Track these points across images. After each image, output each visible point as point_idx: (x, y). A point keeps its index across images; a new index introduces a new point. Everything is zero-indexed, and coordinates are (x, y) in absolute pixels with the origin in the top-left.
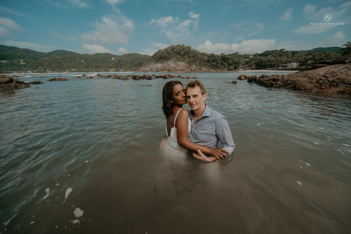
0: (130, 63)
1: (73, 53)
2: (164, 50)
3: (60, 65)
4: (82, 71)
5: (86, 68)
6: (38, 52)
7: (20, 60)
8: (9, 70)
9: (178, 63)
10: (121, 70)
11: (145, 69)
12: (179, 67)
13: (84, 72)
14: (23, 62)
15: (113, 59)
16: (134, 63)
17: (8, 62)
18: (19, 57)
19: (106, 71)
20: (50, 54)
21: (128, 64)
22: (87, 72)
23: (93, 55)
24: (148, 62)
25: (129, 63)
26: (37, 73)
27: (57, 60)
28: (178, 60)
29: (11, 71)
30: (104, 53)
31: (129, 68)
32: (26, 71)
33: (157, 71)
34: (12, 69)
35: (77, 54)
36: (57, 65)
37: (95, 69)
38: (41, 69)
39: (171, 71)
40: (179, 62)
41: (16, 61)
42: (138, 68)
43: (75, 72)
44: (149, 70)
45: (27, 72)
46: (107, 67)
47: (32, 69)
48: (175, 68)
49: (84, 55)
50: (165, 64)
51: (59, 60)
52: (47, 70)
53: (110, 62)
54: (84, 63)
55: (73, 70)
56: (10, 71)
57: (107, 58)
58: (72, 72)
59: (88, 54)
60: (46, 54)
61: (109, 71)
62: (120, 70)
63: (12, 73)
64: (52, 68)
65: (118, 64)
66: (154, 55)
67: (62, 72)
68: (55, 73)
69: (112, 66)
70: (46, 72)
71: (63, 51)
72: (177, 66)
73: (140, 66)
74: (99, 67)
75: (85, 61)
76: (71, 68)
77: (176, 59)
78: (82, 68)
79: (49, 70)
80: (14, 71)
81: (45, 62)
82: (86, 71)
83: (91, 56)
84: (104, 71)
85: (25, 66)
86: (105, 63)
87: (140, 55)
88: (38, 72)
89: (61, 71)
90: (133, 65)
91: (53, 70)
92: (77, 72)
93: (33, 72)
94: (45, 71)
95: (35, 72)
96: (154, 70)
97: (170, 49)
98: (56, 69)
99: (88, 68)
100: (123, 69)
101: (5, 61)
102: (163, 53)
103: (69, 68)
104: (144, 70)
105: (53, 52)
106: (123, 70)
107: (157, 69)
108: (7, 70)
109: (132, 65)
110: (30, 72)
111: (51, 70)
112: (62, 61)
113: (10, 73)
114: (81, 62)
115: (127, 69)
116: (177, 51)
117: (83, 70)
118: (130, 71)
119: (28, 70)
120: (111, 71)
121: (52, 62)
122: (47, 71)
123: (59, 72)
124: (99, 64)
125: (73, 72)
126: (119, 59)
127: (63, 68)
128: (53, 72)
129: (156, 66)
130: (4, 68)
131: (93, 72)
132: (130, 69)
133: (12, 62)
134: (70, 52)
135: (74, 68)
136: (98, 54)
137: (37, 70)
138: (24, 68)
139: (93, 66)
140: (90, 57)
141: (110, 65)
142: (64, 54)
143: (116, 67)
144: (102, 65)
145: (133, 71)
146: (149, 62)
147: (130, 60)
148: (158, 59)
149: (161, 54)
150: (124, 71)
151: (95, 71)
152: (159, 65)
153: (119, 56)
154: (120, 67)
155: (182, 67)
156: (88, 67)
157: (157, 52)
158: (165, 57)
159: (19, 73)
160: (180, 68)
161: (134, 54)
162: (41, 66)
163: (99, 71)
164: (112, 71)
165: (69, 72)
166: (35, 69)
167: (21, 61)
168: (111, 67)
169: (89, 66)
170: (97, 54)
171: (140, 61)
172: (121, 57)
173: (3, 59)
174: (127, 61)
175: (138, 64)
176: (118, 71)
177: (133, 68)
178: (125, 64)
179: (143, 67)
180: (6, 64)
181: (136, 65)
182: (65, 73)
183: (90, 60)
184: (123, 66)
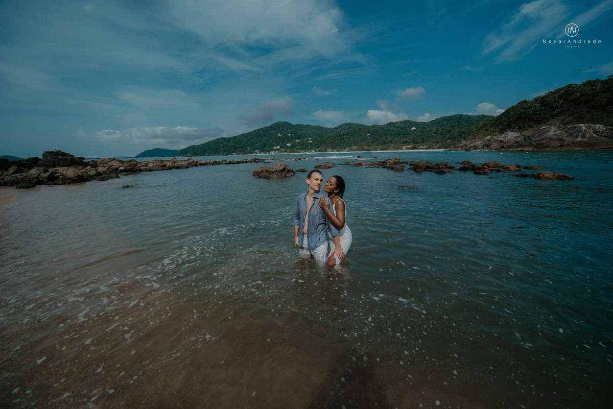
0: (442, 134)
1: (360, 125)
2: (536, 100)
3: (341, 142)
4: (363, 150)
5: (370, 145)
6: (326, 128)
7: (309, 138)
9: (575, 128)
10: (421, 147)
11: (472, 145)
12: (577, 136)
13: (366, 151)
14: (311, 140)
15: (413, 129)
16: (452, 133)
17: (300, 141)
18: (310, 135)
19: (396, 149)
20: (336, 128)
21: (438, 136)
23: (384, 125)
24: (484, 129)
25: (440, 134)
27: (340, 136)
28: (580, 119)
30: (401, 122)
31: (437, 143)
32: (310, 150)
33: (503, 147)
35: (364, 126)
36: (339, 142)
37: (381, 146)
38: (323, 147)
39: (547, 147)
40: (582, 125)
41: (306, 139)
42: (456, 142)
43: (356, 151)
44: (481, 146)
46: (400, 143)
47: (316, 148)
48: (561, 140)
49: (373, 126)
50: (529, 132)
51: (342, 136)
52: (328, 148)
53: (407, 134)
54: (369, 138)
55: (354, 148)
56: (299, 150)
57: (403, 128)
59: (378, 125)
60: (332, 129)
61: (401, 149)
62: (419, 146)
63: (300, 153)
64: (333, 146)
65: (419, 136)
66: (502, 115)
67: (341, 151)
69: (408, 140)
71: (350, 124)
72: (571, 135)
73: (463, 138)
74: (388, 143)
75: (372, 135)
76: (353, 145)
77: (570, 118)
78: (364, 145)
81: (328, 140)
83: (382, 127)
84: (393, 150)
85: (311, 144)
86: (399, 136)
87: (469, 117)
89: (341, 149)
90: (447, 136)
91: (334, 148)
92: (358, 151)
93: (315, 151)
94: (326, 150)
96: (495, 145)
97: (557, 95)
100: (426, 145)
101: (298, 141)
102: (530, 107)
103: (350, 146)
104: (469, 146)
105: (340, 126)
106: (424, 147)
107: (502, 144)
109: (445, 137)
110: (313, 151)
111: (332, 148)
112: (345, 137)
113: (298, 152)
114: (365, 137)
115: (434, 144)
116: (581, 96)
117: (366, 147)
118: (439, 148)
119: (311, 149)
120: (404, 148)
121: (335, 139)
123: (339, 151)
124: (389, 138)
125: (353, 151)
126: (424, 128)
127: (344, 146)
128: (333, 151)
129: (501, 138)
130: (296, 148)
132: (439, 145)
133: (303, 141)
134: (356, 124)
135: (355, 146)
136: (392, 123)
137: (320, 149)
138: (310, 146)
139: (381, 141)
140: (379, 129)
141: (404, 140)
142: (350, 128)
143: (415, 142)
144: (392, 140)
145: (445, 148)
146: (486, 130)
147: (444, 128)
148: (512, 122)
149: (523, 111)
150: (427, 148)
151: (380, 150)
152: (511, 135)
153: (424, 123)
154: (422, 142)
155: (588, 135)
156: (372, 143)
157: (513, 108)
158: (536, 114)
160: (579, 139)
161: (455, 116)
162: (324, 144)
163: (386, 150)
164: (406, 149)
165: (349, 151)
166: (318, 148)
167: (309, 140)
168: (406, 143)
169: (375, 141)
170: (390, 124)
171: (465, 128)
172: (428, 124)
173: (298, 138)
174: (438, 131)
175: (460, 135)
176: (416, 148)
177: (447, 142)
178: (432, 137)
179: (469, 140)
180: (298, 143)
181: (454, 137)
182: (345, 152)
183: (378, 134)
184: (427, 140)
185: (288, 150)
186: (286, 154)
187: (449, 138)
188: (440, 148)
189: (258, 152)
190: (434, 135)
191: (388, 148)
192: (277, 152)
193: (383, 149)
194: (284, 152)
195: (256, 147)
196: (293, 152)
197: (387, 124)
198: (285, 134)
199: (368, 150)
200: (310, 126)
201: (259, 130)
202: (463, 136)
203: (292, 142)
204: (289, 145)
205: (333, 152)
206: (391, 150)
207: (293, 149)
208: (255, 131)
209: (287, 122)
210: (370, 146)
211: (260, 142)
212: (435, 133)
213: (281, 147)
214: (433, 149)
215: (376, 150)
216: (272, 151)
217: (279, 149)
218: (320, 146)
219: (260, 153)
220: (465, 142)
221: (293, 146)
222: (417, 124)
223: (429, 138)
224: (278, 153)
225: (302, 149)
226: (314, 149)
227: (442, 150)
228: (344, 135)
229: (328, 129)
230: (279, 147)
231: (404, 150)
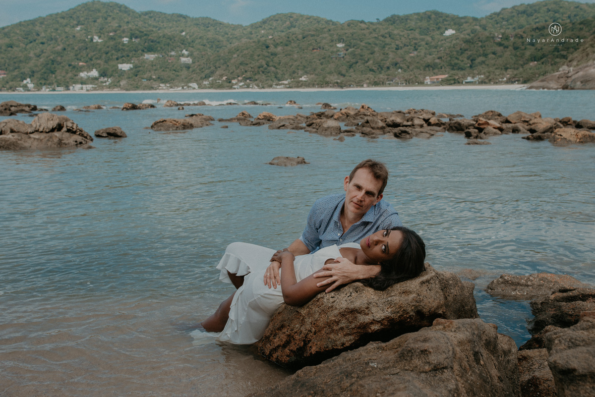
0: (516, 48)
1: (318, 20)
3: (271, 64)
4: (327, 84)
5: (344, 72)
6: (228, 26)
7: (182, 51)
8: (153, 79)
10: (469, 79)
13: (333, 86)
14: (187, 57)
15: (449, 32)
17: (157, 58)
18: (184, 43)
19: (408, 82)
21: (508, 53)
22: (342, 87)
23: (379, 23)
25: (511, 48)
26: (209, 88)
27: (267, 47)
29: (155, 85)
30: (418, 14)
31: (506, 69)
32: (187, 82)
34: (159, 78)
35: (328, 22)
36: (264, 63)
37: (370, 75)
38: (222, 76)
41: (173, 53)
42: (549, 68)
43: (309, 86)
45: (189, 87)
46: (418, 68)
49: (350, 24)
51: (272, 49)
52: (234, 78)
53: (436, 47)
54: (342, 54)
55: (303, 79)
56: (154, 83)
57: (424, 30)
58: (298, 87)
59: (362, 22)
60: (244, 28)
61: (421, 83)
62: (465, 77)
63: (156, 89)
64: (248, 74)
65: (463, 51)
67: (271, 86)
68: (252, 88)
69: (437, 61)
70: (231, 88)
71: (290, 16)
73: (564, 57)
74: (388, 68)
75: (348, 46)
76: (300, 72)
78: (330, 73)
79: (238, 81)
80: (163, 83)
81: (235, 56)
82: (341, 83)
83: (372, 27)
84: (402, 84)
85: (188, 67)
86: (416, 50)
88: (212, 86)
89: (270, 82)
90: (528, 54)
91: (250, 78)
92: (313, 86)
93: (201, 87)
94: (230, 82)
95: (205, 87)
98: (256, 77)
99: (352, 70)
100: (479, 74)
101: (150, 57)
103: (293, 74)
105: (264, 22)
106: (476, 79)
108: (150, 79)
109: (523, 55)
110: (195, 85)
111: (245, 79)
112: (279, 49)
113: (152, 88)
114: (332, 52)
115: (497, 72)
117: (335, 78)
118: (510, 81)
119: (190, 81)
120: (428, 80)
121: (252, 56)
122: (234, 82)
123: (263, 88)
124: (391, 55)
125: (300, 87)
126: (474, 31)
127: (276, 74)
128: (248, 87)
130: (145, 76)
131: (362, 86)
132: (509, 74)
133: (165, 58)
135: (306, 73)
136: (398, 17)
137: (212, 80)
138: (184, 73)
139: (371, 62)
140: (366, 32)
141: (429, 59)
142: (289, 28)
143: (453, 67)
144: (399, 60)
145: (525, 82)
147: (520, 32)
150: (482, 82)
151: (369, 85)
153: (475, 19)
154: (471, 67)
156: (351, 66)
159: (171, 87)
162: (224, 67)
163: (383, 84)
164: (433, 83)
165: (290, 87)
166: (207, 77)
167: (183, 55)
168: (431, 68)
169: (357, 62)
170: (393, 20)
172: (484, 22)
173: (150, 50)
174: (507, 38)
175: (556, 49)
176: (457, 82)
177: (526, 67)
178: (494, 53)
179: (575, 63)
180: (152, 64)
181: (544, 56)
182: (279, 89)
183: (363, 44)
184: (483, 62)
185: (123, 83)
186: (116, 91)
187: (534, 58)
188: (513, 83)
189: (31, 86)
190: (499, 49)
191: (390, 80)
192: (90, 86)
193: (376, 84)
194: (109, 87)
195: (26, 70)
196: (137, 88)
197: (386, 20)
198: (112, 38)
199: (341, 85)
200: (185, 17)
201: (33, 22)
202: (564, 53)
203: (134, 60)
204: (125, 67)
205: (250, 90)
206: (397, 85)
207: (136, 77)
208: (20, 24)
209: (117, 5)
210: (344, 76)
211: (39, 56)
212: (500, 44)
213: (103, 74)
214: (496, 83)
215: (359, 84)
216: (76, 82)
217: (96, 79)
218: (213, 73)
219: (38, 86)
220: (565, 67)
221: (136, 72)
222: (457, 22)
223: (485, 55)
224: (95, 89)
225: (161, 80)
226: (196, 81)
227: (516, 87)
228: (276, 46)
229: (235, 28)
230: (94, 73)
231: (427, 85)
